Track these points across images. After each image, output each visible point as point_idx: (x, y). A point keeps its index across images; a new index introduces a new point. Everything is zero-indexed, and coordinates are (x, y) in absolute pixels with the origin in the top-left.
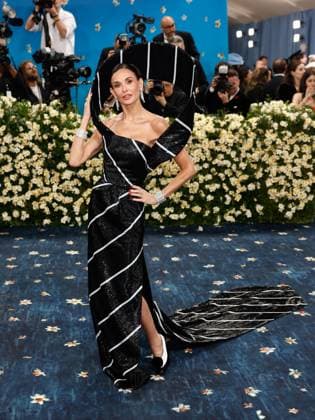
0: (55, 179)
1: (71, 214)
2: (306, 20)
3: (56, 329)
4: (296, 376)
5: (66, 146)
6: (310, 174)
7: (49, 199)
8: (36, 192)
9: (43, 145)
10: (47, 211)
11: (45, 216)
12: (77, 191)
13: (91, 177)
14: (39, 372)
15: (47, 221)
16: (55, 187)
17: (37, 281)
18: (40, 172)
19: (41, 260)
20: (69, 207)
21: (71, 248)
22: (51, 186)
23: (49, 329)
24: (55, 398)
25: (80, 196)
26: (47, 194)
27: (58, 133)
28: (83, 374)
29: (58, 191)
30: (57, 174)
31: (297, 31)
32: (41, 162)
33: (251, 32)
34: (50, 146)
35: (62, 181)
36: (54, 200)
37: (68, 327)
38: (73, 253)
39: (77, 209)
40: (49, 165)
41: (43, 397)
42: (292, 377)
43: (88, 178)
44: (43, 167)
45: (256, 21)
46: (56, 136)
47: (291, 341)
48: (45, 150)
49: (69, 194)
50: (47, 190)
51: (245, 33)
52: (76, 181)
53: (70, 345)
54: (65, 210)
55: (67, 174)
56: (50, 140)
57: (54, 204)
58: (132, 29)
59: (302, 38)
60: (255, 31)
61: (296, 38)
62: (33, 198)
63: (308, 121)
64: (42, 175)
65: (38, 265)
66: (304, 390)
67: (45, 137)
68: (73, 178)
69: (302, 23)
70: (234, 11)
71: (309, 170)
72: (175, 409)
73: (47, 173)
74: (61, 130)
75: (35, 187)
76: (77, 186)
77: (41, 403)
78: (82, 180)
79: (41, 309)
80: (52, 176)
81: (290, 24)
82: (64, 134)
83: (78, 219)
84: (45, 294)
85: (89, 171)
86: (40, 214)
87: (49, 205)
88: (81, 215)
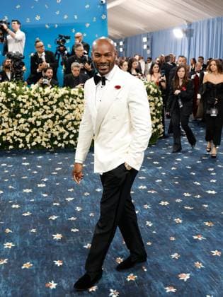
0: (15, 123)
1: (25, 142)
2: (149, 37)
3: (17, 206)
4: (150, 225)
5: (21, 105)
6: (154, 118)
7: (12, 134)
8: (5, 131)
9: (8, 104)
10: (11, 141)
11: (10, 144)
12: (28, 130)
13: (35, 121)
14: (8, 231)
15: (11, 147)
16: (15, 128)
17: (6, 180)
18: (6, 120)
19: (8, 169)
20: (24, 138)
21: (25, 161)
22: (13, 127)
23: (14, 206)
24: (18, 244)
25: (29, 132)
26: (11, 132)
27: (16, 98)
28: (33, 230)
29: (17, 130)
30: (16, 121)
31: (145, 43)
32: (7, 114)
33: (121, 43)
34: (12, 105)
35: (19, 125)
36: (15, 135)
37: (24, 205)
38: (26, 164)
39: (28, 139)
40: (12, 116)
41: (11, 244)
42: (148, 226)
43: (33, 122)
44: (8, 117)
45: (124, 38)
46: (15, 99)
47: (147, 206)
48: (9, 107)
49: (23, 131)
50: (11, 129)
51: (118, 44)
52: (27, 124)
53: (26, 215)
54: (21, 140)
55: (22, 120)
56: (12, 102)
57: (15, 137)
58: (58, 42)
59: (148, 47)
60: (124, 43)
61: (145, 47)
62: (3, 134)
63: (153, 89)
64: (8, 121)
65: (7, 171)
66: (154, 232)
67: (9, 100)
68: (25, 123)
69: (148, 39)
70: (111, 32)
71: (154, 115)
72: (85, 247)
73: (10, 120)
74: (18, 96)
75: (4, 128)
76: (27, 127)
77: (10, 247)
78: (31, 123)
79: (9, 195)
80: (13, 121)
81: (141, 40)
82: (19, 98)
83: (29, 145)
84: (10, 187)
85: (34, 118)
86: (7, 143)
87: (12, 138)
88: (30, 143)
